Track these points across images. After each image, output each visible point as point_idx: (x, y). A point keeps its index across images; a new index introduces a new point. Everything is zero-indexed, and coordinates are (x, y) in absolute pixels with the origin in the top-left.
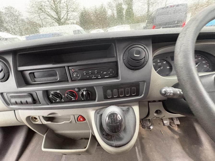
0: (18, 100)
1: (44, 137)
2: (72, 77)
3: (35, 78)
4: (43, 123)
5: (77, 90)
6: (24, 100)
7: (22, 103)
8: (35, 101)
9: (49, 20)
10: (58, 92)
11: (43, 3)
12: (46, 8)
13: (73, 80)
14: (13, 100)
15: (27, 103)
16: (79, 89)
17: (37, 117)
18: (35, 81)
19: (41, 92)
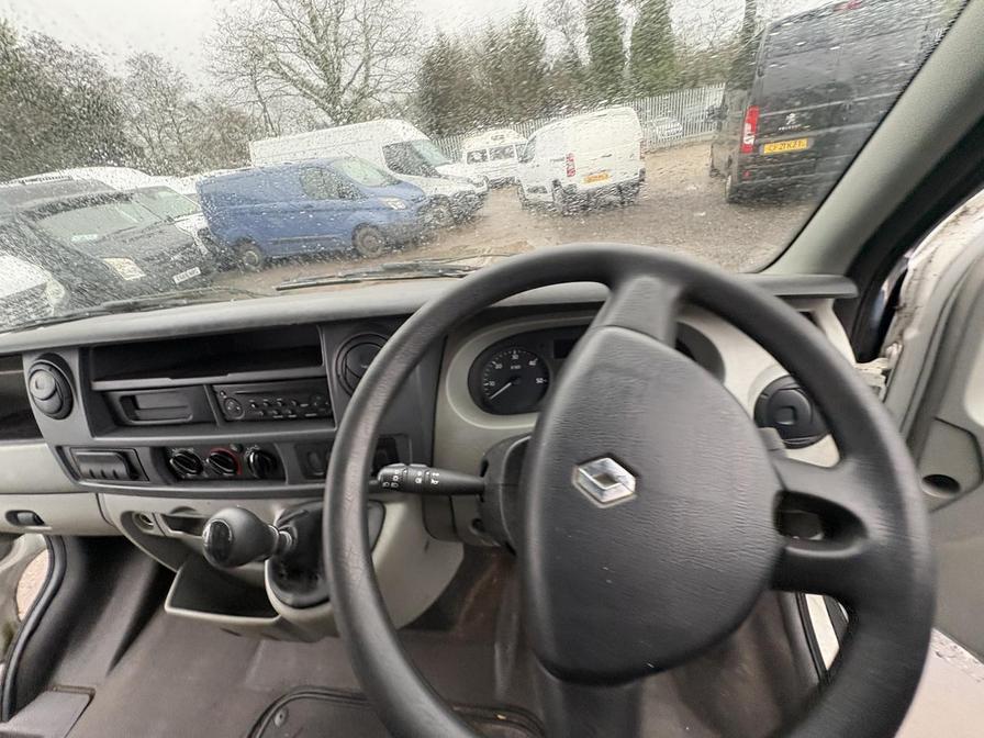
0: (97, 468)
1: (175, 574)
2: (224, 411)
3: (138, 408)
4: (167, 534)
5: (234, 449)
6: (108, 469)
7: (104, 476)
8: (134, 474)
9: (293, 98)
10: (191, 450)
11: (270, 30)
12: (280, 47)
13: (228, 422)
14: (85, 468)
15: (116, 476)
16: (242, 448)
17: (150, 517)
18: (137, 419)
19: (147, 450)
